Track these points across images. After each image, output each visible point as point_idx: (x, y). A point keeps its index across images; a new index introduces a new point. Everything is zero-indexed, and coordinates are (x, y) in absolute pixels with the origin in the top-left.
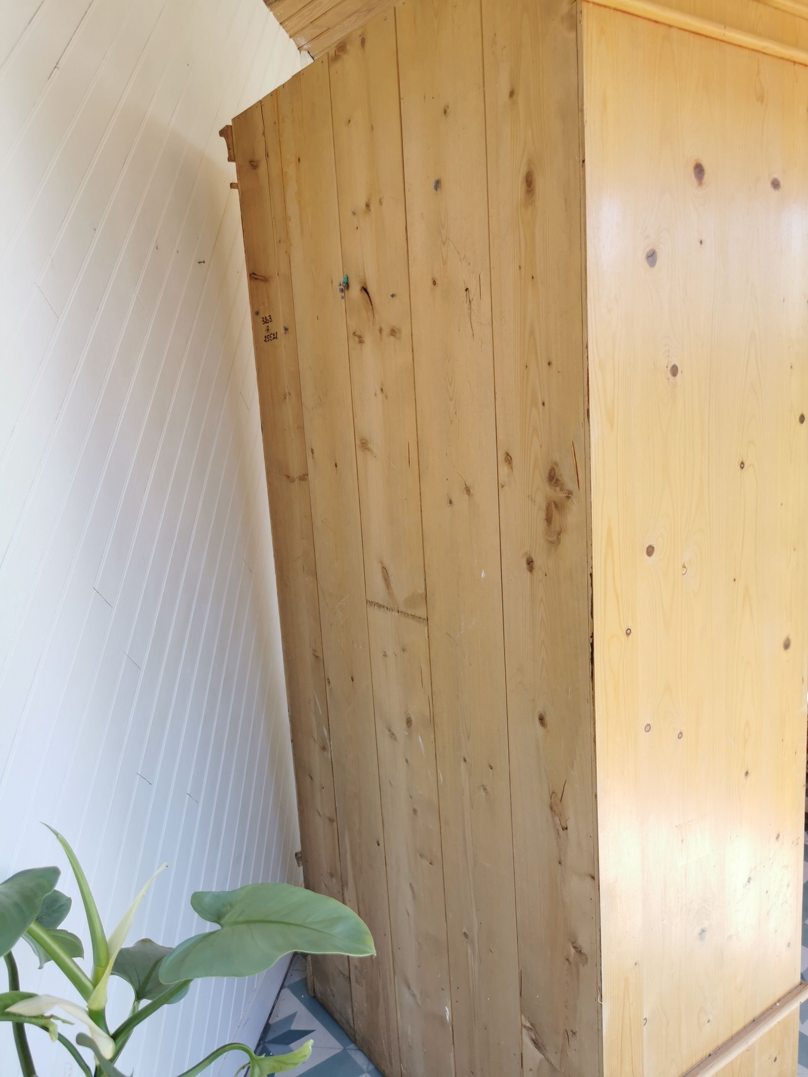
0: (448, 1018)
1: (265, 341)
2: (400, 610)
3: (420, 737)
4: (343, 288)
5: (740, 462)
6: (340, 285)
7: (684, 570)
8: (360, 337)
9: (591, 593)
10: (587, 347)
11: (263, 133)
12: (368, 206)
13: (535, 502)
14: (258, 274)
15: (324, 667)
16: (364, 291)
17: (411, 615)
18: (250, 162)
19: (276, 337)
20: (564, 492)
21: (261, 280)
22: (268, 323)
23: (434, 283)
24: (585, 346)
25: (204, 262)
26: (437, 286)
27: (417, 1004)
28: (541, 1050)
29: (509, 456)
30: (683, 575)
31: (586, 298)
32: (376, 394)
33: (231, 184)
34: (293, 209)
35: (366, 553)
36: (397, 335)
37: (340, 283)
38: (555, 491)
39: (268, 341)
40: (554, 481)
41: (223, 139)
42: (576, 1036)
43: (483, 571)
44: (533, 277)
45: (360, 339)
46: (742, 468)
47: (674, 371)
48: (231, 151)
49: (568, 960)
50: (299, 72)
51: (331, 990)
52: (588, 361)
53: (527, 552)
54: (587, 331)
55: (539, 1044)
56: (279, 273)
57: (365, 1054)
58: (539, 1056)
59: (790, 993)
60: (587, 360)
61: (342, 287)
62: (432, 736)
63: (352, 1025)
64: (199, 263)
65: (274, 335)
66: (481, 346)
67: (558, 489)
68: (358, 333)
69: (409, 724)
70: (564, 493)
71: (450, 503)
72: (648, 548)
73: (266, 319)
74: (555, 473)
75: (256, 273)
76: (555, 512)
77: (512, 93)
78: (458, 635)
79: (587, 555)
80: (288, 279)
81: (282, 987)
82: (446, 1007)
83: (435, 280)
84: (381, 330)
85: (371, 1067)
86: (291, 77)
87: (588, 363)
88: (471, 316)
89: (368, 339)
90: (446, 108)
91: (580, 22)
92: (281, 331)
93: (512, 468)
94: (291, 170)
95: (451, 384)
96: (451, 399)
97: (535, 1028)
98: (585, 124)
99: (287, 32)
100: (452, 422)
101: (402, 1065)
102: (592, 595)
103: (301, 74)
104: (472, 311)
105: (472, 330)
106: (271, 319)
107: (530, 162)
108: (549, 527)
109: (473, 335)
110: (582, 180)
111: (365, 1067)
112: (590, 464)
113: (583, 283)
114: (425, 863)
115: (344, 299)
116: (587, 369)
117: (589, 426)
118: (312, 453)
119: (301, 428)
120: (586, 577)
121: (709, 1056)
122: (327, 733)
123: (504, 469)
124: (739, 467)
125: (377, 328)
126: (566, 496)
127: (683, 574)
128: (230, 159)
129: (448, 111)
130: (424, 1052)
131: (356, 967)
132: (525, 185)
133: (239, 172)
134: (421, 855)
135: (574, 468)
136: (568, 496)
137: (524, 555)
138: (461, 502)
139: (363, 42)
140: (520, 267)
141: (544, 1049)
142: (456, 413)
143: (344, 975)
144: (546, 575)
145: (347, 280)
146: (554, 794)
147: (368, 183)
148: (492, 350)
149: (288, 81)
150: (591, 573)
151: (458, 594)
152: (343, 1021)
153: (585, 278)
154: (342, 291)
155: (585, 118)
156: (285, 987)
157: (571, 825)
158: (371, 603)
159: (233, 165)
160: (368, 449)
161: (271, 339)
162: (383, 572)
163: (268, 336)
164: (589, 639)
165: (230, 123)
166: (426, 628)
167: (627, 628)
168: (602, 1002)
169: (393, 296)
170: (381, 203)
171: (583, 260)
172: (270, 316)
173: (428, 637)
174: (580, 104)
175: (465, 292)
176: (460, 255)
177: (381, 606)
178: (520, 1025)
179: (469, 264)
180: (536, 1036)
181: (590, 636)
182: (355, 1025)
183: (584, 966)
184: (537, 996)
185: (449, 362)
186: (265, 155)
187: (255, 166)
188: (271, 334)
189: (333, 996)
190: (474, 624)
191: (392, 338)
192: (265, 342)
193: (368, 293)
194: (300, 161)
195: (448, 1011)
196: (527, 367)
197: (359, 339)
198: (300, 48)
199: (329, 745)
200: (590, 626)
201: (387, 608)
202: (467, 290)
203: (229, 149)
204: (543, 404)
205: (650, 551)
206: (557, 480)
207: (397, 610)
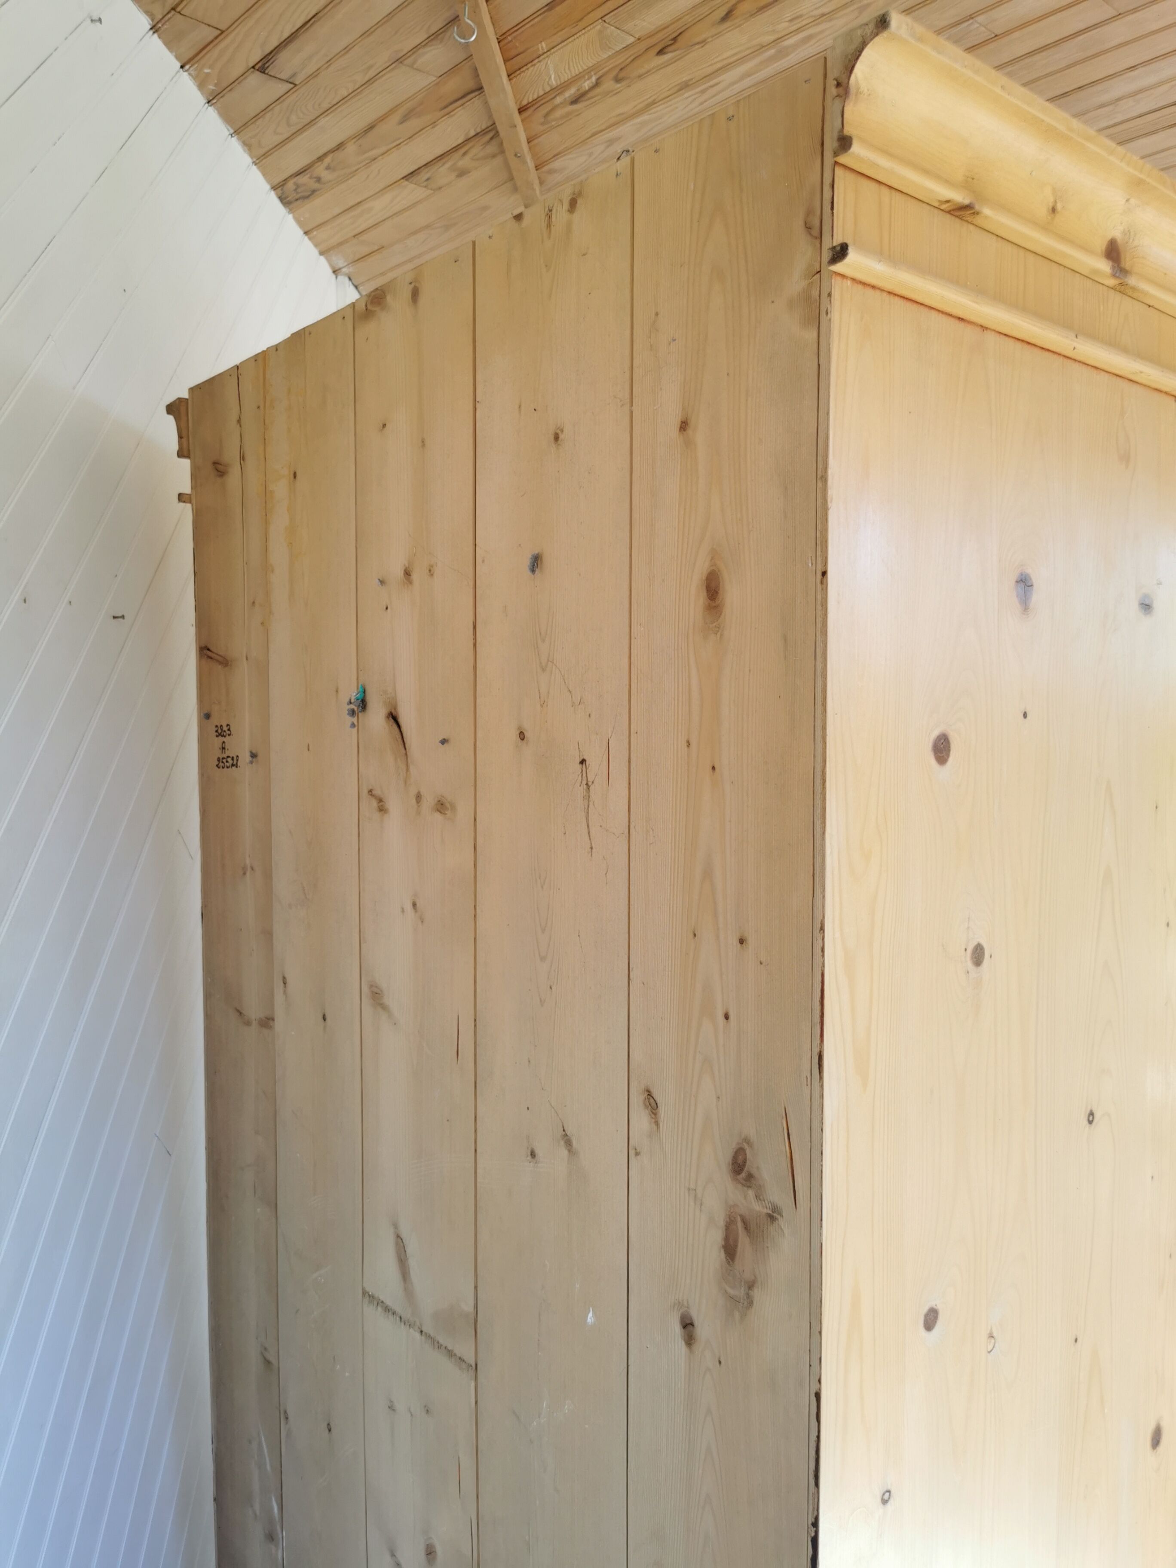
1: (217, 766)
2: (424, 1329)
4: (356, 709)
5: (1088, 1112)
6: (351, 703)
7: (990, 1342)
8: (380, 800)
9: (817, 1434)
10: (822, 929)
11: (238, 420)
12: (407, 573)
13: (701, 1205)
14: (213, 650)
15: (279, 1385)
16: (392, 720)
17: (446, 1348)
18: (215, 463)
19: (237, 763)
20: (764, 1205)
21: (217, 661)
22: (225, 737)
23: (522, 736)
24: (820, 926)
25: (123, 617)
26: (527, 744)
29: (653, 1097)
30: (988, 1354)
31: (824, 833)
32: (403, 911)
33: (180, 495)
34: (279, 554)
35: (369, 1198)
36: (448, 813)
37: (350, 700)
38: (745, 1198)
39: (223, 768)
40: (743, 1175)
41: (171, 418)
43: (590, 1311)
44: (713, 768)
45: (381, 804)
46: (1090, 1122)
47: (978, 955)
48: (184, 440)
50: (304, 328)
52: (823, 956)
53: (683, 1301)
54: (824, 897)
56: (248, 657)
60: (821, 954)
61: (352, 706)
64: (114, 617)
65: (233, 759)
66: (606, 874)
67: (751, 1193)
68: (377, 792)
69: (430, 1556)
70: (763, 1207)
71: (531, 1155)
72: (926, 1315)
73: (222, 730)
74: (745, 1159)
75: (211, 649)
76: (743, 1241)
77: (684, 424)
78: (535, 1423)
79: (810, 1351)
80: (263, 670)
83: (523, 731)
84: (419, 797)
86: (290, 335)
87: (824, 961)
88: (588, 813)
89: (394, 805)
90: (558, 431)
91: (827, 313)
92: (245, 758)
93: (657, 1123)
94: (280, 489)
95: (543, 931)
96: (543, 959)
98: (829, 505)
99: (316, 246)
100: (542, 1002)
102: (818, 1437)
103: (307, 333)
104: (590, 803)
105: (590, 839)
106: (230, 731)
107: (714, 555)
108: (731, 1267)
109: (592, 848)
110: (819, 607)
112: (822, 1166)
113: (818, 802)
115: (356, 729)
116: (820, 972)
117: (822, 1086)
118: (285, 983)
119: (268, 934)
120: (806, 1398)
122: (278, 1511)
123: (641, 1120)
124: (1086, 1122)
125: (413, 792)
126: (768, 1214)
127: (989, 1350)
128: (181, 454)
129: (561, 436)
132: (703, 594)
133: (194, 477)
135: (786, 1163)
136: (773, 1216)
137: (676, 1306)
138: (552, 1161)
139: (415, 294)
140: (689, 744)
142: (551, 988)
144: (720, 1362)
145: (363, 695)
147: (410, 535)
148: (627, 885)
149: (285, 340)
150: (818, 1391)
151: (539, 1340)
153: (821, 793)
154: (352, 713)
155: (830, 492)
158: (372, 1297)
159: (186, 463)
160: (384, 1007)
161: (228, 764)
162: (397, 1244)
163: (223, 758)
164: (808, 1528)
165: (185, 395)
166: (473, 1384)
167: (885, 1490)
169: (444, 742)
170: (431, 572)
171: (819, 759)
172: (228, 725)
173: (476, 1402)
174: (820, 466)
175: (579, 766)
176: (573, 697)
177: (389, 1310)
179: (590, 715)
181: (810, 1522)
185: (542, 887)
186: (239, 456)
187: (221, 472)
188: (228, 757)
190: (567, 1411)
191: (438, 815)
192: (217, 768)
193: (399, 726)
194: (297, 477)
196: (695, 935)
197: (379, 803)
198: (335, 272)
199: (280, 1536)
200: (811, 1502)
201: (401, 1318)
202: (583, 762)
203: (180, 437)
204: (727, 1017)
205: (931, 1320)
206: (750, 1176)
207: (419, 1328)
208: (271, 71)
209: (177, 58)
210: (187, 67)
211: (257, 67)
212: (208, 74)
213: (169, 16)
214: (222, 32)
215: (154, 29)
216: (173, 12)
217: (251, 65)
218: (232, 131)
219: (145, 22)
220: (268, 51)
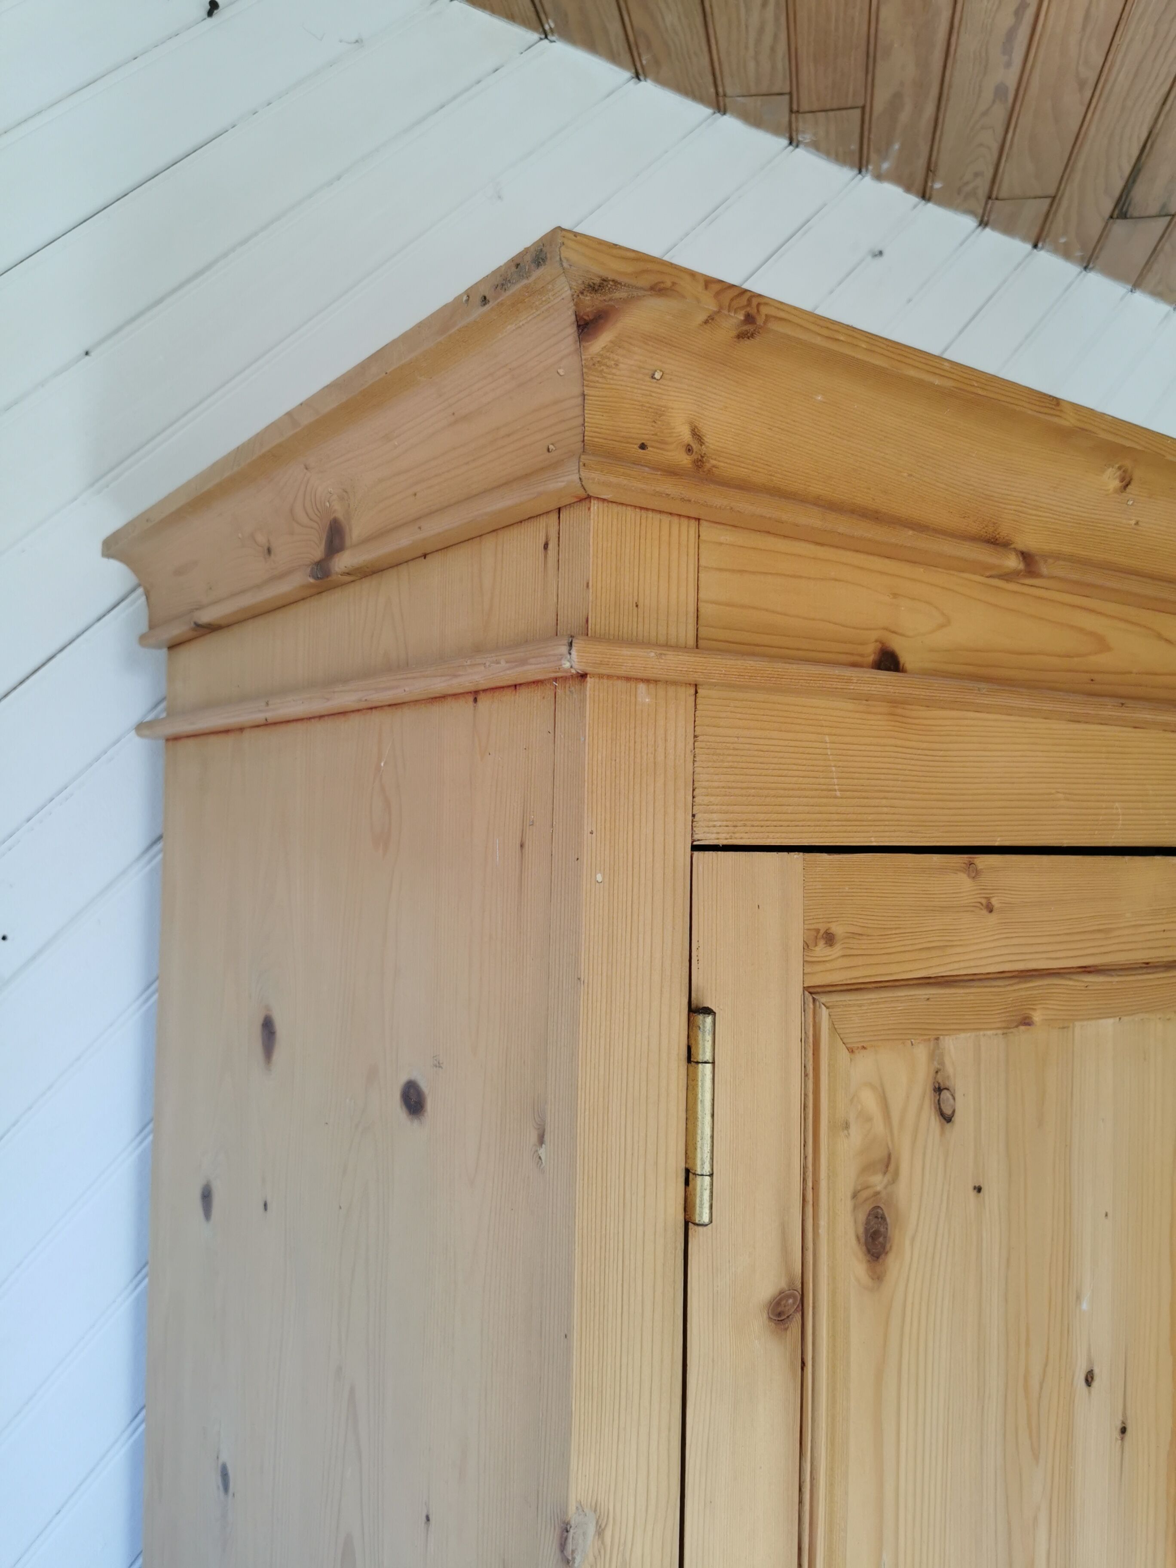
208: (1134, 211)
209: (1024, 239)
210: (1040, 245)
211: (1115, 216)
212: (1065, 244)
213: (989, 206)
214: (1054, 198)
215: (983, 223)
216: (990, 202)
217: (1107, 215)
218: (1130, 287)
219: (969, 222)
220: (1117, 193)
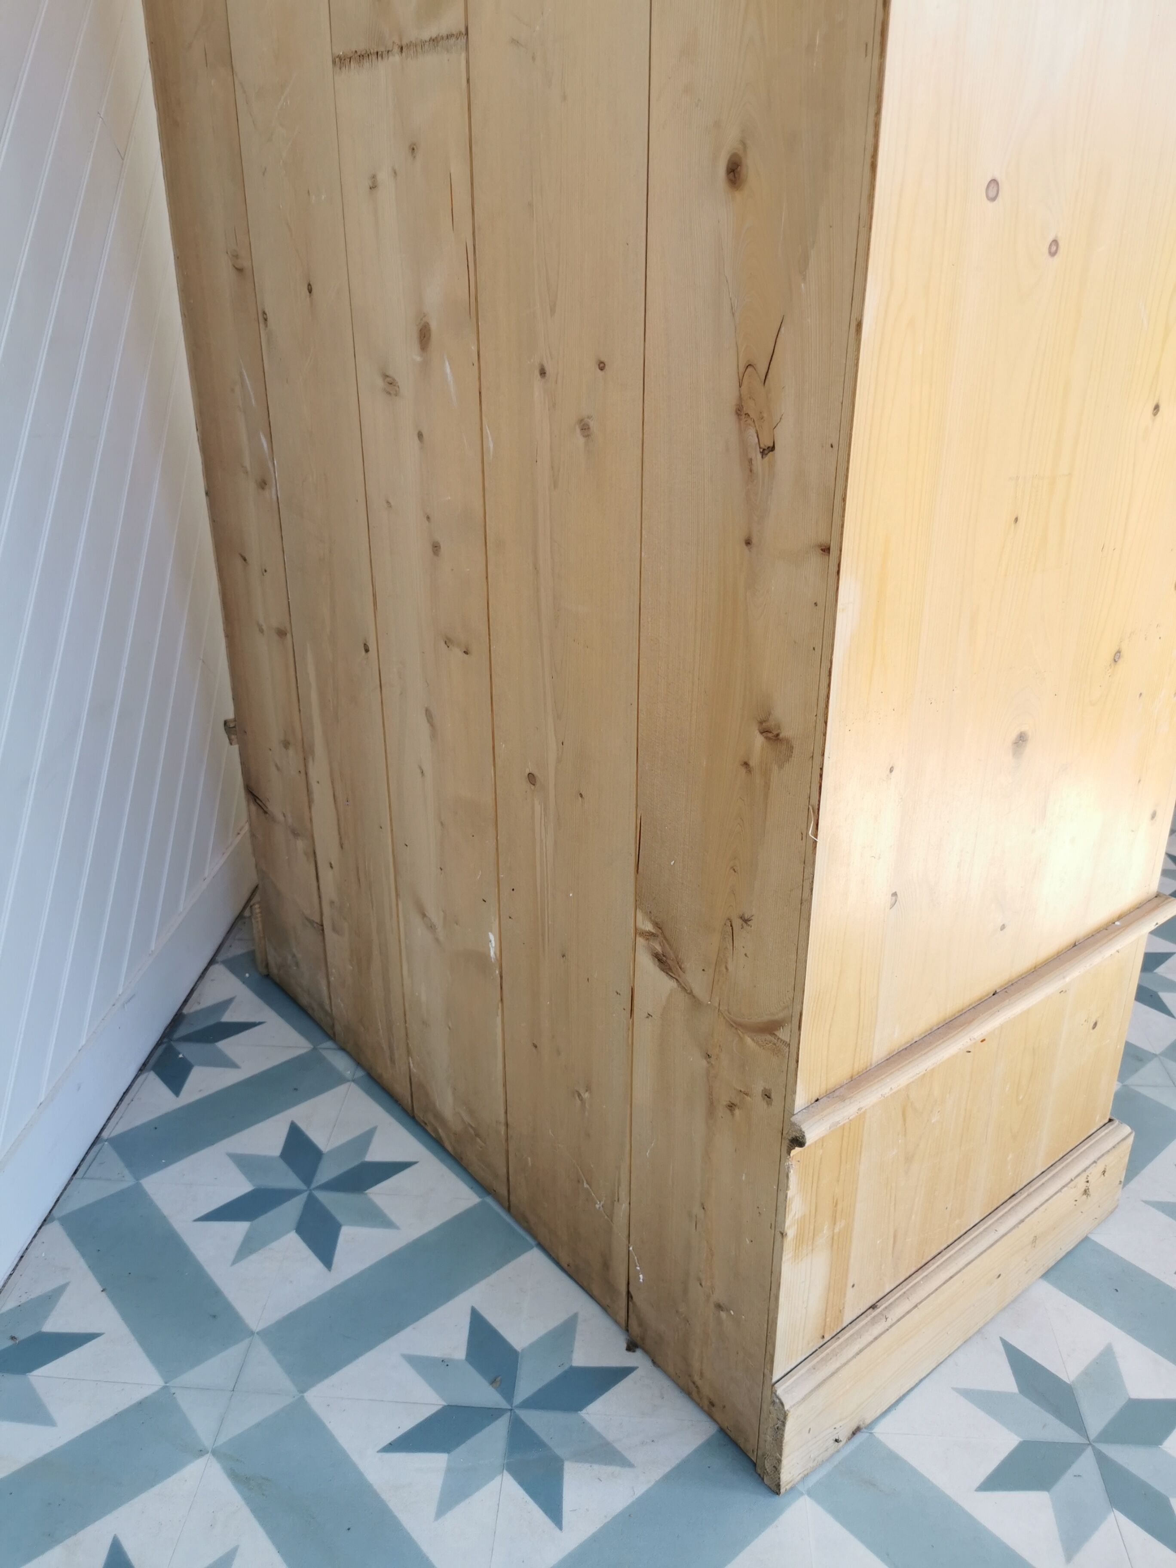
0: (492, 954)
2: (404, 42)
3: (447, 364)
15: (255, 289)
17: (429, 41)
27: (437, 940)
28: (672, 972)
42: (749, 925)
49: (746, 764)
51: (294, 956)
55: (669, 962)
57: (349, 1054)
58: (667, 984)
59: (1138, 908)
62: (474, 348)
63: (328, 1007)
69: (424, 340)
81: (212, 962)
82: (490, 933)
85: (360, 1073)
97: (662, 933)
101: (412, 1058)
111: (348, 1074)
114: (457, 653)
121: (994, 995)
122: (267, 442)
130: (449, 1028)
131: (332, 903)
134: (448, 642)
141: (679, 969)
143: (312, 922)
146: (750, 369)
152: (315, 1006)
156: (217, 962)
157: (785, 438)
158: (343, 60)
166: (463, 55)
168: (816, 836)
173: (468, 81)
178: (632, 931)
180: (663, 947)
182: (333, 1008)
183: (781, 767)
184: (672, 861)
189: (297, 964)
195: (493, 942)
199: (272, 471)
201: (377, 53)
207: (398, 47)
